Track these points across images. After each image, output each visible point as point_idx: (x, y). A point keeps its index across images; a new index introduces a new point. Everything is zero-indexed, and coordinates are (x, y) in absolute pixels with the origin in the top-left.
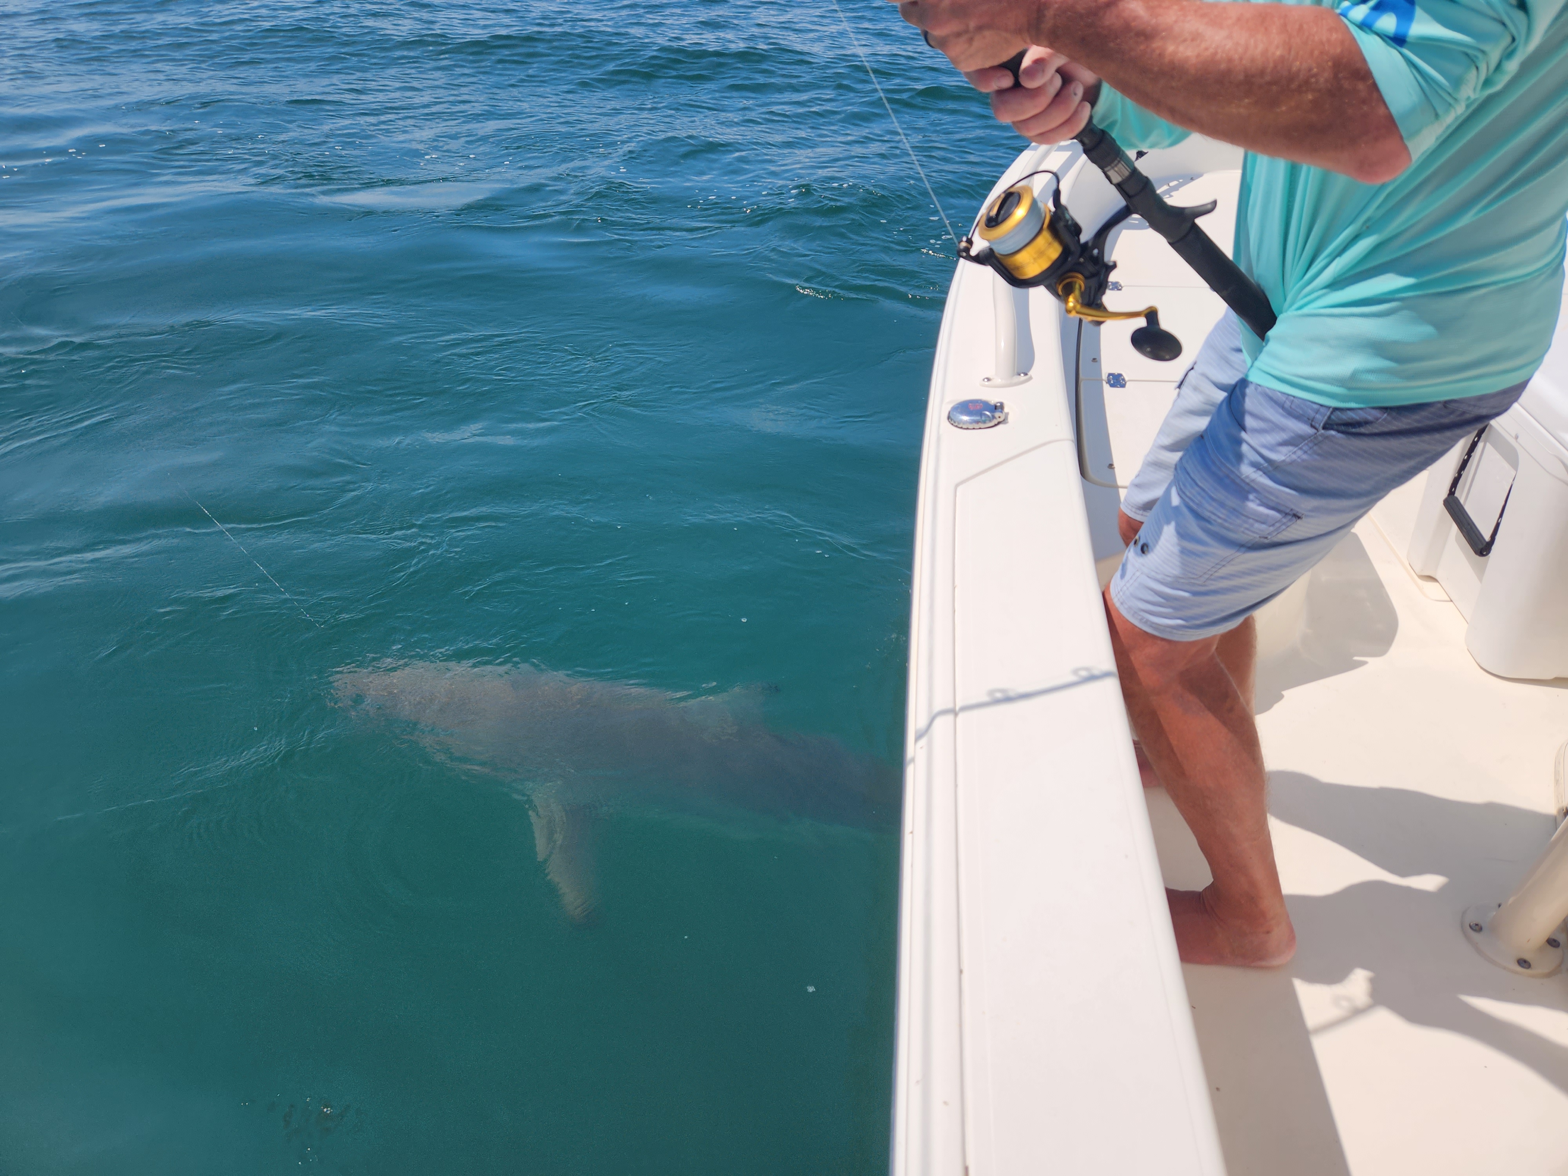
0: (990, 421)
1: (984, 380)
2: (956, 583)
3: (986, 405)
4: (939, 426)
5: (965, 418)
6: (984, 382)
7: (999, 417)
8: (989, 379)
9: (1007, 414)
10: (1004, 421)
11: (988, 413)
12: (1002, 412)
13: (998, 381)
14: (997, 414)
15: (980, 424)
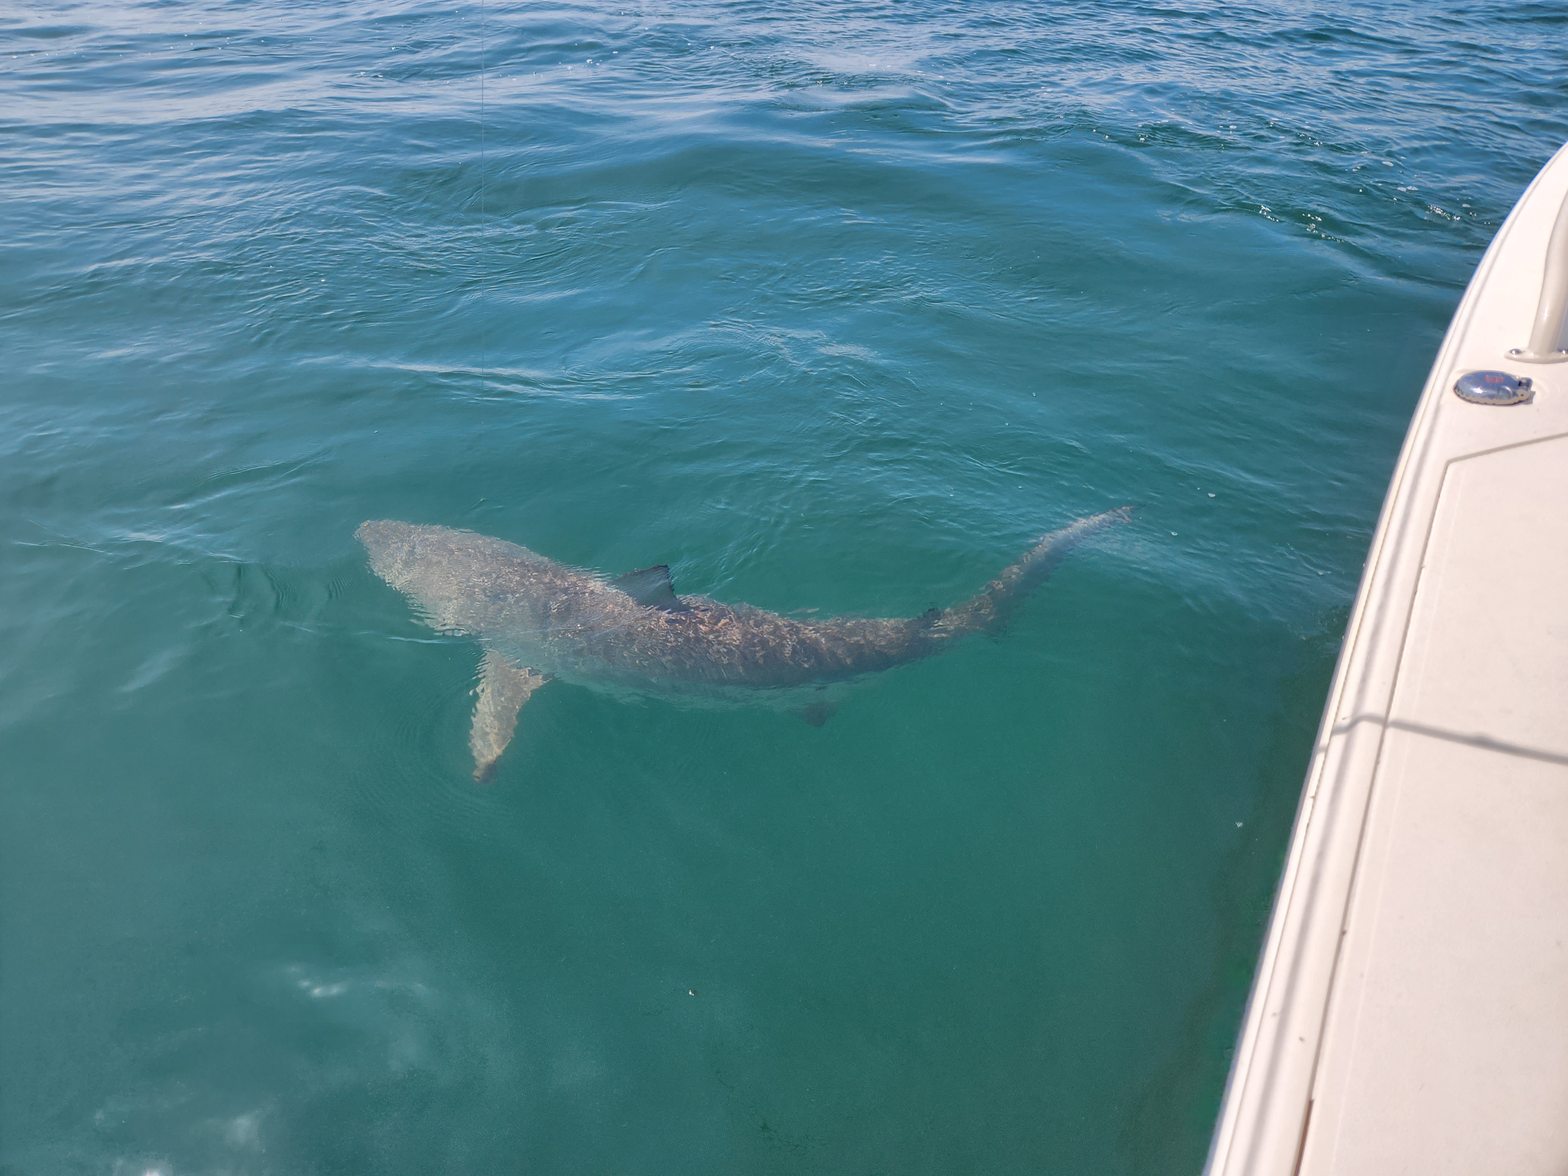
0: (1509, 398)
1: (1511, 352)
2: (1425, 563)
3: (1507, 379)
4: (1441, 395)
5: (1479, 391)
6: (1510, 354)
7: (1522, 395)
8: (1518, 352)
9: (1534, 393)
10: (1528, 401)
11: (1508, 388)
12: (1527, 390)
13: (1531, 355)
14: (1520, 391)
15: (1495, 399)
